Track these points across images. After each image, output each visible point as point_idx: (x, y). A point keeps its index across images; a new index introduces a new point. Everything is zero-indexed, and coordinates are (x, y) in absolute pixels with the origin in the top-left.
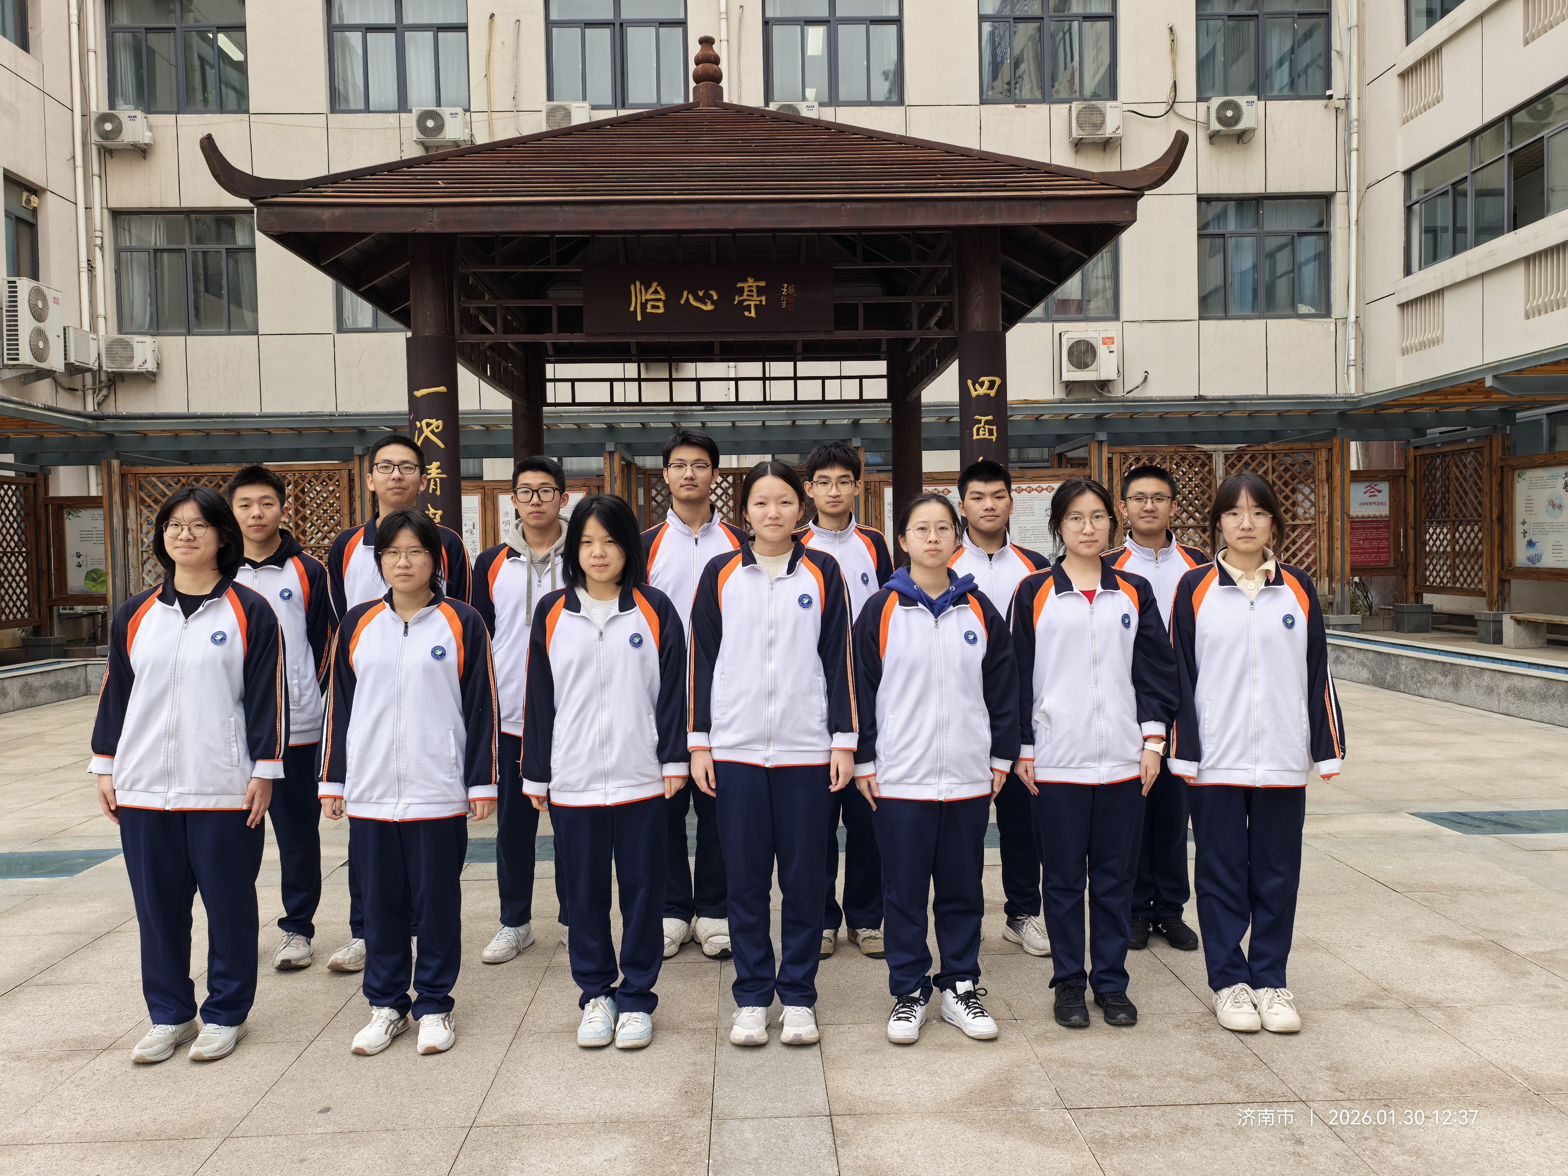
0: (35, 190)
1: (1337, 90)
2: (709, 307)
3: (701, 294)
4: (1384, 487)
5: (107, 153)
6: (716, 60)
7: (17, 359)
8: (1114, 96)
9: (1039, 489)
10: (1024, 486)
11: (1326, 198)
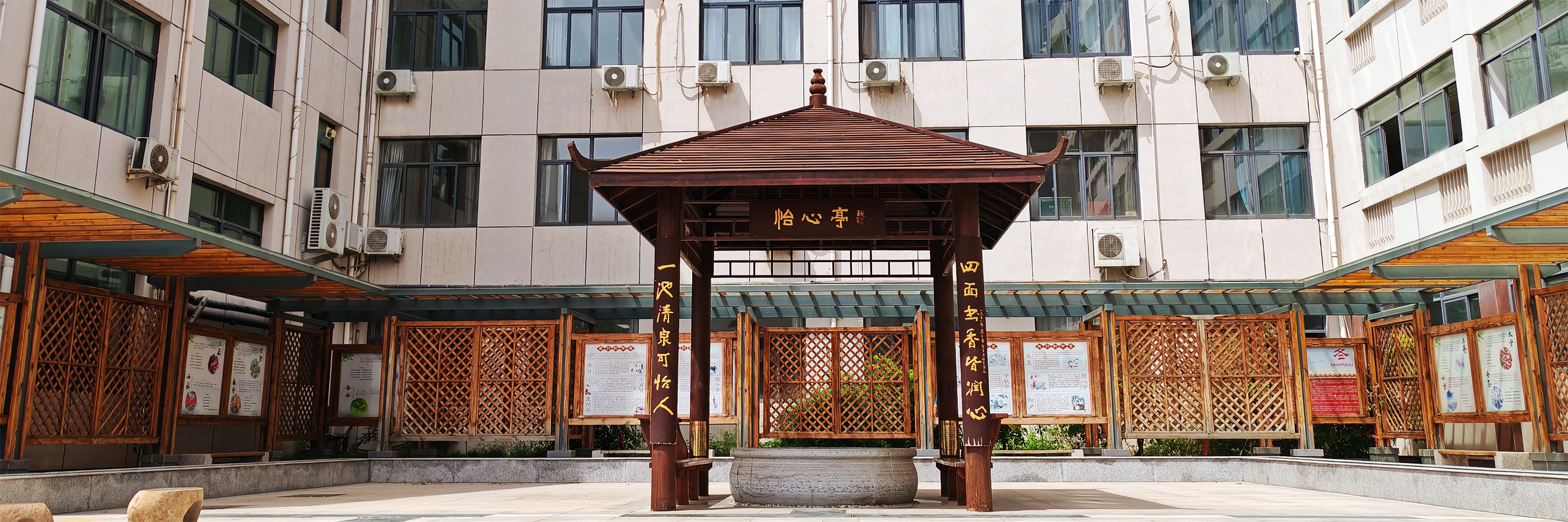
0: (334, 126)
1: (1304, 47)
2: (817, 222)
3: (813, 215)
4: (1351, 352)
5: (382, 98)
6: (823, 81)
7: (317, 246)
8: (1128, 52)
9: (1063, 346)
10: (1051, 344)
11: (1305, 127)
